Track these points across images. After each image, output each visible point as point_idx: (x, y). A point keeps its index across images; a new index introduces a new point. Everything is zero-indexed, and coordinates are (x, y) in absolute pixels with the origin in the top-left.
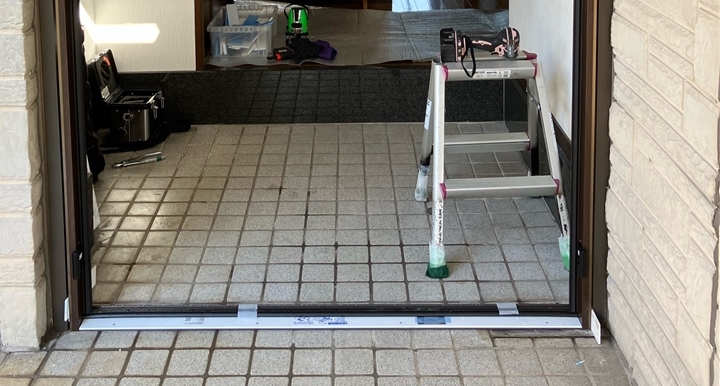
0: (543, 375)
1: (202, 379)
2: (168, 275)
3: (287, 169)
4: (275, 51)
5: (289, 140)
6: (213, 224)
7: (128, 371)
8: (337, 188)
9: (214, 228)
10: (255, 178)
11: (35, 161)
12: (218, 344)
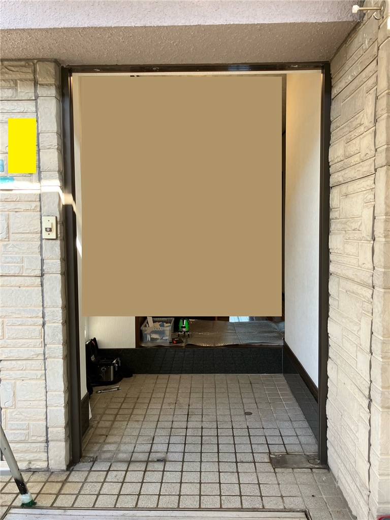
0: (297, 484)
1: (141, 484)
2: (124, 440)
3: (179, 394)
4: (173, 339)
5: (180, 381)
6: (144, 418)
7: (107, 480)
8: (203, 403)
9: (145, 420)
10: (164, 398)
11: (66, 383)
12: (148, 469)
